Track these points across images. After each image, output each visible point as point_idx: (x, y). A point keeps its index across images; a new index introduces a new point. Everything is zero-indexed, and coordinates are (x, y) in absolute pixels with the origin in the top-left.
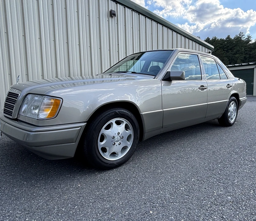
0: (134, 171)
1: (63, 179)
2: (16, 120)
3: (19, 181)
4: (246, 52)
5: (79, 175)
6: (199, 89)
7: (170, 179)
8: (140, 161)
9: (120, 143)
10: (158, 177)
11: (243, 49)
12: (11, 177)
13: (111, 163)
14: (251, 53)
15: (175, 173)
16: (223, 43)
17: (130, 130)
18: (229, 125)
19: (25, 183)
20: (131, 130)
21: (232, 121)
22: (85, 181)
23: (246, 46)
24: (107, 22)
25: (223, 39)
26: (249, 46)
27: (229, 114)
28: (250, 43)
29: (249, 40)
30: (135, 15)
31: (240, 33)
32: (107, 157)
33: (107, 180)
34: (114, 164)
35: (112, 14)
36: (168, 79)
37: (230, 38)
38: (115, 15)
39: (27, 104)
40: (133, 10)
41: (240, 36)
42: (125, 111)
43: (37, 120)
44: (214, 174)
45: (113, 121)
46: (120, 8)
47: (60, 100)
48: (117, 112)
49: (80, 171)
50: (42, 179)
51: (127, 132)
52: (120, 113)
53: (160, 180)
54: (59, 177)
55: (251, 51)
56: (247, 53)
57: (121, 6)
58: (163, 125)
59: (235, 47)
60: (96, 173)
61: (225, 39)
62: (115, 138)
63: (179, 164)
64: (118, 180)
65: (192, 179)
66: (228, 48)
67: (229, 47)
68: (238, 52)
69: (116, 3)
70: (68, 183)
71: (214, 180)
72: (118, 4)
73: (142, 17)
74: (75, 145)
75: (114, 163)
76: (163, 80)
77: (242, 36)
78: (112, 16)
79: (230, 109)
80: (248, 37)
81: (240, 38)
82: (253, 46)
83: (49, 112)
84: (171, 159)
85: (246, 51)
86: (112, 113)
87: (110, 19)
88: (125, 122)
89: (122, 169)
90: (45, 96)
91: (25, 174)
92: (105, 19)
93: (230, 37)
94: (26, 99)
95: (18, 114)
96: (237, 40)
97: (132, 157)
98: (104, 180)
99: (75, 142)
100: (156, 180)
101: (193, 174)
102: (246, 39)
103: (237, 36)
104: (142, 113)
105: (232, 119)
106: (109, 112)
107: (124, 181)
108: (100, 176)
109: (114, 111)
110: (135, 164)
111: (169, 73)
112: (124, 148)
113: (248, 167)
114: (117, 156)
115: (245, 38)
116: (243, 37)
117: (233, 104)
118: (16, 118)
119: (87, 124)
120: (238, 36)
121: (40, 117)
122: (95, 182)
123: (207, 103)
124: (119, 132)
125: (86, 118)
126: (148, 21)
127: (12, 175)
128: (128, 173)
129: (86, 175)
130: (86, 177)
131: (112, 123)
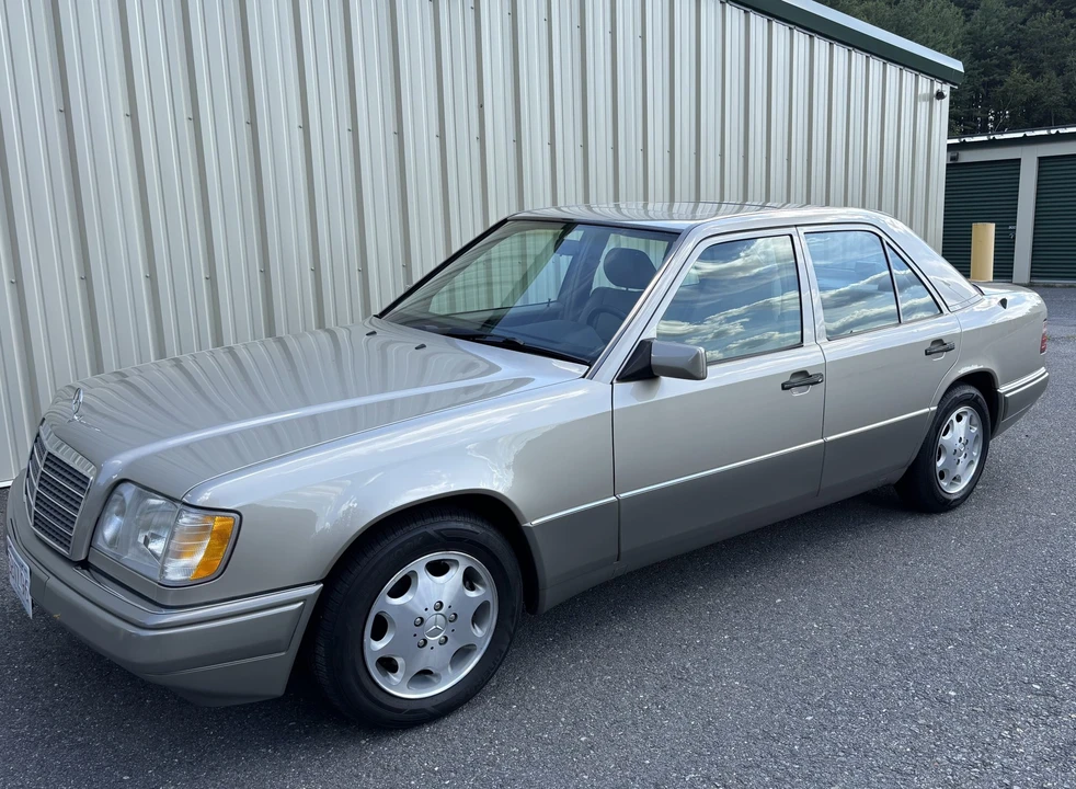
0: (496, 736)
1: (252, 764)
2: (84, 565)
3: (103, 768)
5: (306, 748)
6: (784, 387)
7: (613, 774)
8: (526, 691)
9: (446, 638)
10: (574, 763)
12: (77, 752)
13: (415, 706)
15: (636, 750)
17: (483, 585)
18: (941, 505)
19: (125, 778)
20: (489, 588)
21: (956, 490)
22: (324, 772)
27: (939, 464)
32: (399, 687)
33: (396, 770)
34: (424, 710)
36: (642, 369)
39: (121, 513)
42: (461, 526)
43: (159, 584)
44: (775, 757)
45: (419, 565)
47: (234, 519)
48: (431, 532)
49: (307, 733)
50: (180, 762)
51: (472, 594)
52: (442, 535)
53: (577, 776)
54: (238, 756)
58: (622, 549)
60: (363, 742)
62: (427, 624)
63: (663, 708)
64: (435, 773)
65: (688, 772)
70: (265, 780)
71: (763, 778)
74: (285, 659)
75: (426, 706)
76: (624, 377)
79: (945, 439)
83: (199, 558)
84: (640, 685)
86: (412, 539)
88: (462, 561)
89: (452, 726)
90: (183, 507)
91: (121, 743)
94: (115, 496)
95: (90, 546)
97: (499, 672)
98: (386, 771)
99: (287, 649)
100: (562, 777)
101: (700, 754)
104: (528, 524)
105: (957, 479)
106: (403, 539)
107: (453, 774)
108: (376, 753)
109: (422, 531)
110: (504, 705)
111: (647, 348)
112: (463, 653)
113: (914, 727)
114: (435, 684)
117: (965, 418)
118: (83, 558)
119: (323, 587)
121: (168, 577)
122: (357, 776)
124: (441, 603)
125: (322, 569)
127: (80, 745)
128: (472, 745)
129: (328, 747)
130: (328, 756)
131: (414, 573)
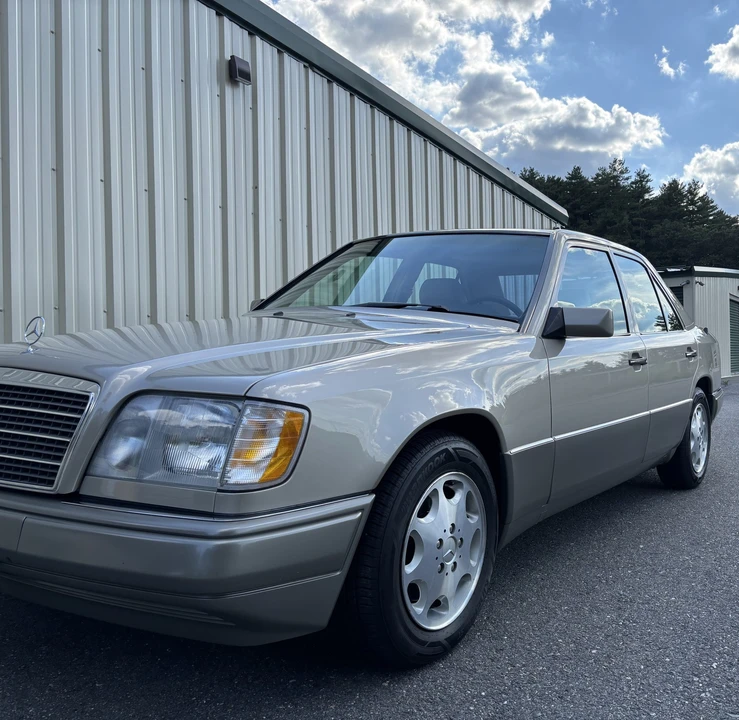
4: (634, 228)
6: (631, 364)
9: (455, 563)
11: (627, 217)
13: (433, 639)
14: (652, 232)
16: (560, 192)
17: (475, 513)
20: (480, 516)
23: (634, 209)
24: (217, 101)
25: (559, 179)
26: (644, 207)
27: (692, 446)
28: (647, 196)
29: (643, 187)
30: (317, 82)
31: (615, 162)
32: (422, 617)
35: (236, 73)
37: (581, 177)
38: (247, 76)
40: (311, 65)
41: (615, 173)
42: (467, 447)
43: (219, 491)
45: (440, 484)
46: (265, 53)
47: (303, 415)
48: (450, 449)
51: (471, 521)
52: (456, 453)
55: (650, 226)
56: (638, 232)
57: (267, 45)
58: (552, 492)
59: (601, 210)
61: (565, 180)
62: (445, 547)
66: (577, 211)
67: (579, 209)
68: (608, 228)
69: (250, 34)
72: (258, 39)
73: (341, 95)
74: (335, 581)
75: (440, 639)
76: (547, 335)
77: (622, 172)
78: (239, 78)
79: (693, 428)
80: (638, 178)
81: (616, 178)
82: (655, 208)
85: (634, 224)
86: (438, 454)
87: (228, 90)
88: (467, 486)
90: (247, 402)
92: (211, 87)
93: (583, 174)
96: (606, 186)
99: (342, 569)
102: (632, 183)
103: (604, 174)
104: (508, 453)
106: (434, 453)
109: (445, 447)
111: (559, 313)
115: (629, 181)
116: (626, 176)
119: (375, 499)
120: (608, 171)
121: (232, 481)
123: (648, 412)
124: (453, 526)
126: (362, 108)
131: (435, 491)
